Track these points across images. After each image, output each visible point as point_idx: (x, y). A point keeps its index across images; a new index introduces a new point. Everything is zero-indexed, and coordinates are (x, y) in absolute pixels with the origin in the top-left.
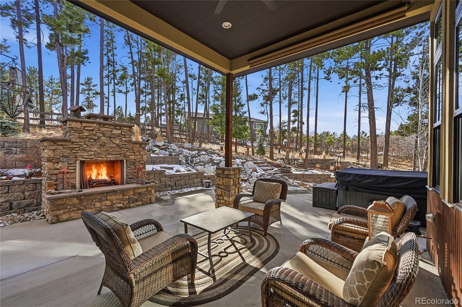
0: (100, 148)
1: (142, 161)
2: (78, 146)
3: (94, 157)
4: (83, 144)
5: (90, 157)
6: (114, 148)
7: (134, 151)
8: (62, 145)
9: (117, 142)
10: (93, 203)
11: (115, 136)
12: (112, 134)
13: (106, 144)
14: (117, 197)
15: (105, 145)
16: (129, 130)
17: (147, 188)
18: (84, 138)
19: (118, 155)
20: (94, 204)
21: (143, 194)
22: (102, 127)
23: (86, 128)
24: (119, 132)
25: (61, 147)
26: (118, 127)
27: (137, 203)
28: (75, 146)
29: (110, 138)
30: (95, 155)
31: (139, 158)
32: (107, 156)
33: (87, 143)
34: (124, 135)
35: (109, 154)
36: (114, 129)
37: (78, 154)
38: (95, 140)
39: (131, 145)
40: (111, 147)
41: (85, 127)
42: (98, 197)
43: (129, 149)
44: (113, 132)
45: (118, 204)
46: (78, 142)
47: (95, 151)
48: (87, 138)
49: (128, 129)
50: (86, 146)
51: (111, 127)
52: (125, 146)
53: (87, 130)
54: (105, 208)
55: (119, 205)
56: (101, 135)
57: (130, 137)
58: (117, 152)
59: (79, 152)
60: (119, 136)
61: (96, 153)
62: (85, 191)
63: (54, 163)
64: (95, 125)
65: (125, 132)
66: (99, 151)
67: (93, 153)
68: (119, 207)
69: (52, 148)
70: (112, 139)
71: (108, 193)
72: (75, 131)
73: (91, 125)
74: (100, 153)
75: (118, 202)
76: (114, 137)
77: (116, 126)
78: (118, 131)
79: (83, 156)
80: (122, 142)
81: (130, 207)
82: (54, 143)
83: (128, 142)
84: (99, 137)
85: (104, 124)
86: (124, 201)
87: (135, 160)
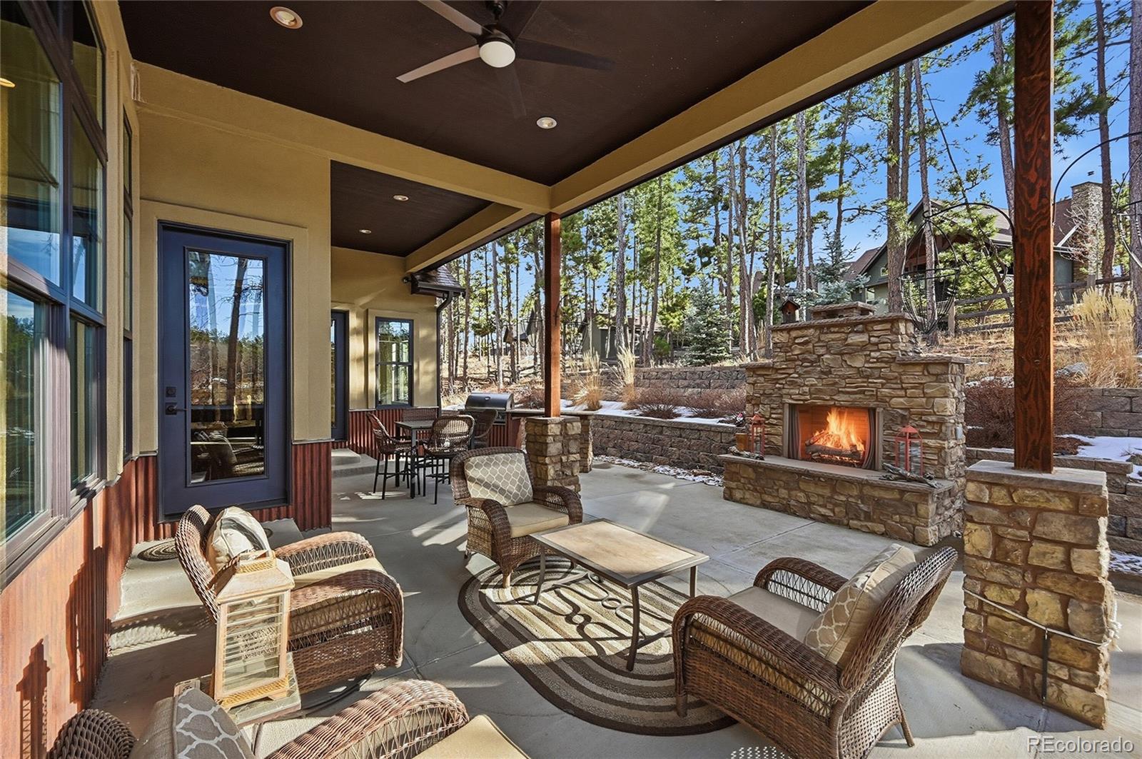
0: (820, 378)
1: (930, 414)
2: (783, 376)
3: (808, 397)
4: (791, 371)
5: (803, 398)
6: (850, 378)
7: (904, 385)
8: (763, 375)
9: (859, 362)
10: (775, 488)
11: (852, 349)
12: (847, 345)
13: (833, 369)
14: (820, 491)
15: (830, 372)
16: (891, 330)
17: (903, 491)
18: (794, 360)
19: (858, 396)
20: (777, 490)
21: (889, 506)
22: (826, 333)
23: (796, 341)
24: (864, 338)
25: (762, 379)
26: (861, 326)
27: (869, 524)
28: (779, 376)
29: (842, 354)
30: (810, 394)
31: (921, 406)
32: (835, 397)
33: (799, 369)
34: (877, 344)
35: (839, 392)
36: (850, 332)
37: (784, 391)
38: (812, 362)
39: (895, 370)
40: (843, 375)
41: (796, 338)
42: (784, 478)
43: (888, 380)
44: (849, 341)
45: (820, 506)
46: (784, 369)
47: (812, 385)
48: (798, 359)
49: (888, 326)
50: (796, 376)
51: (846, 330)
52: (876, 373)
53: (798, 344)
54: (794, 505)
55: (823, 511)
56: (822, 351)
57: (892, 348)
58: (856, 387)
59: (786, 387)
60: (863, 347)
61: (813, 389)
62: (769, 460)
63: (753, 405)
64: (812, 331)
65: (878, 337)
66: (820, 386)
67: (806, 389)
68: (822, 515)
69: (751, 380)
70: (846, 358)
71: (803, 475)
72: (780, 348)
73: (805, 332)
74: (820, 391)
75: (821, 503)
76: (851, 351)
77: (856, 324)
78: (861, 336)
79: (791, 395)
80: (872, 363)
81: (848, 527)
82: (754, 372)
83: (886, 362)
84: (819, 356)
85: (829, 326)
86: (836, 505)
87: (909, 409)
